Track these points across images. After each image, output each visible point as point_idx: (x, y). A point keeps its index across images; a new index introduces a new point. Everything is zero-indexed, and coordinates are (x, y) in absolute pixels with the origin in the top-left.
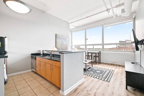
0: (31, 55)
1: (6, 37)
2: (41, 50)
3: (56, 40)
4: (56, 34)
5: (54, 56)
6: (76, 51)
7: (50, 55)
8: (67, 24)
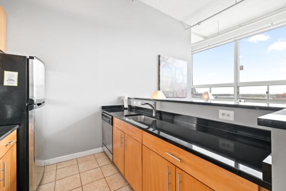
0: (100, 111)
1: (32, 58)
2: (125, 96)
3: (159, 70)
4: (159, 56)
5: (164, 116)
6: (209, 102)
7: (152, 114)
8: (186, 29)
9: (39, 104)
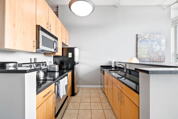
2: (112, 61)
4: (137, 35)
7: (124, 71)
8: (164, 9)
9: (77, 64)
